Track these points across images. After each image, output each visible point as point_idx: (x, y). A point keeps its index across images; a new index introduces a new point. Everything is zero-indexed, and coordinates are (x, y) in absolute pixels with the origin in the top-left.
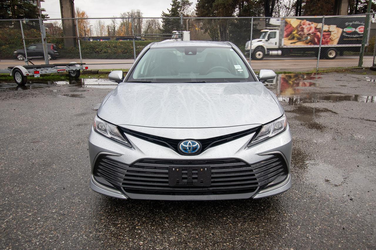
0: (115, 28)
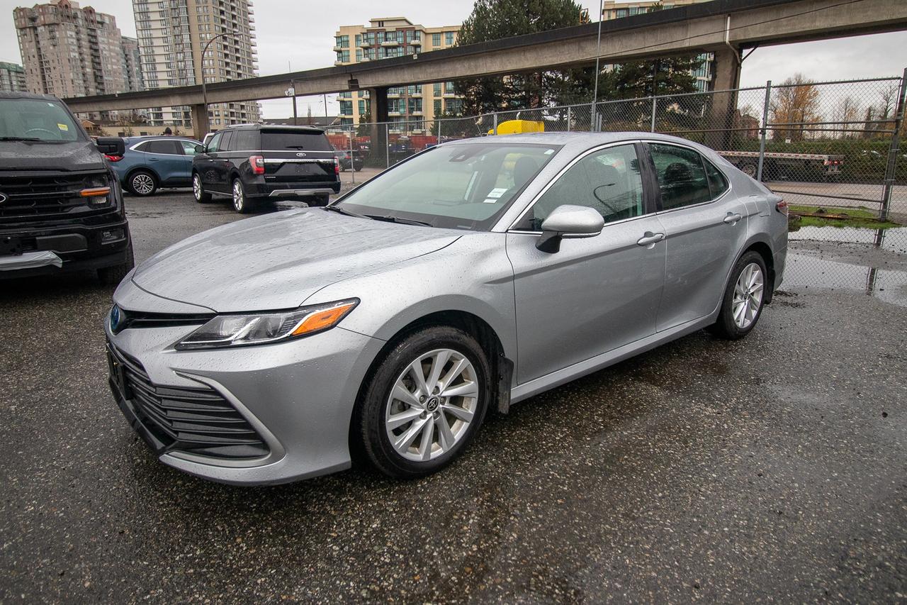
0: (886, 113)
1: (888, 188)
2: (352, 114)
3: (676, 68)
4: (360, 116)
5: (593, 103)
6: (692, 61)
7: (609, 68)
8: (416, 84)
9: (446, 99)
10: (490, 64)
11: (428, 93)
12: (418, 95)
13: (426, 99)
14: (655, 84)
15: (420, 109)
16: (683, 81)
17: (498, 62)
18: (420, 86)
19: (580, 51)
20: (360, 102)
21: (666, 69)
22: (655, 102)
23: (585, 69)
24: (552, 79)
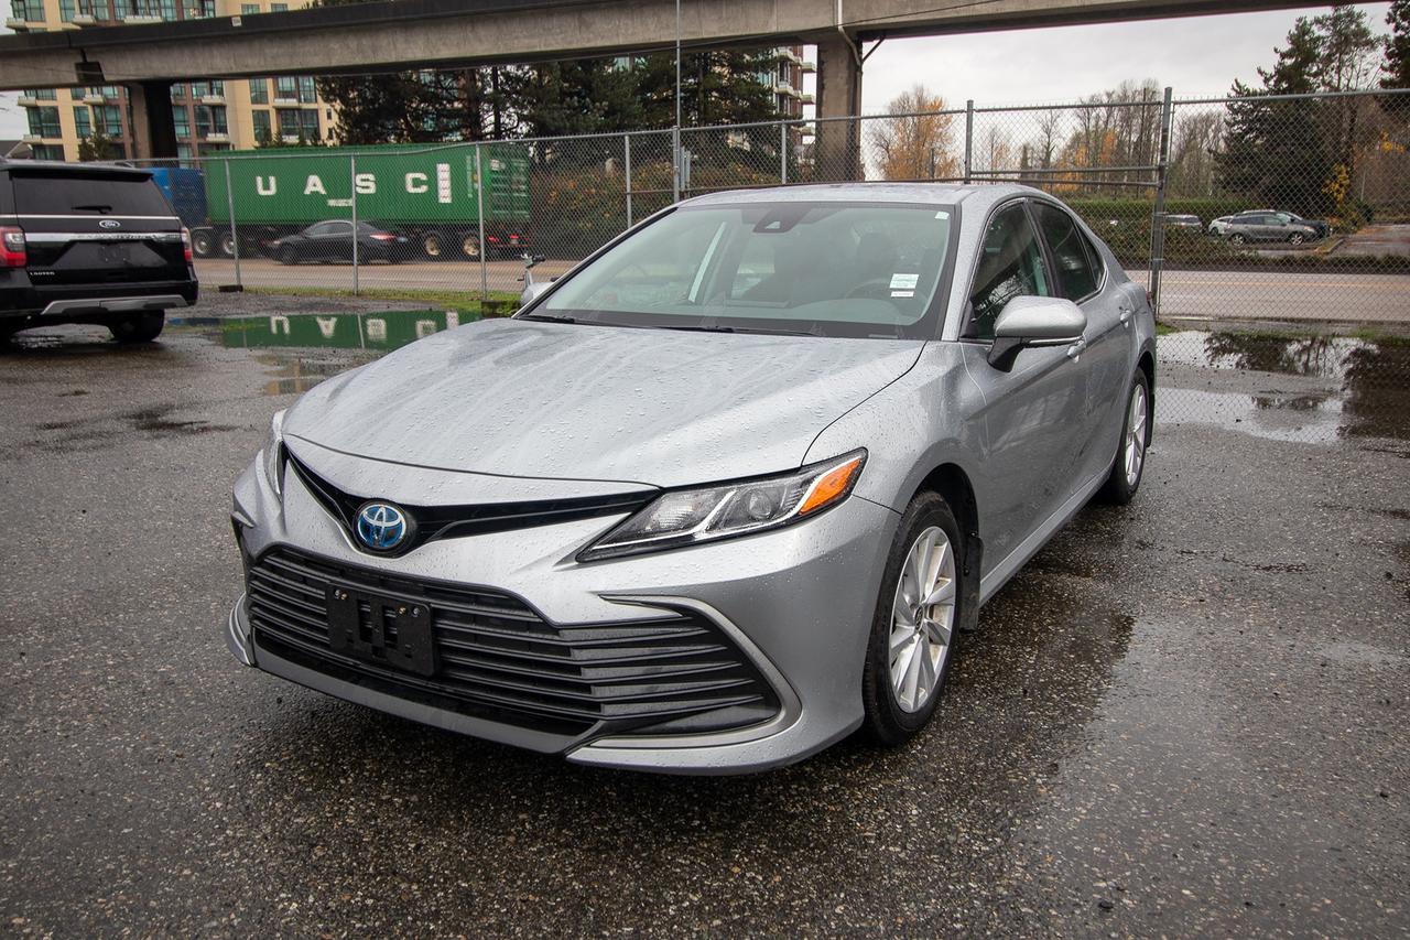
0: (1048, 154)
1: (1155, 273)
2: (59, 136)
3: (737, 67)
4: (79, 141)
5: (675, 130)
6: (761, 58)
7: (623, 63)
8: (209, 79)
9: (279, 110)
10: (404, 46)
11: (238, 96)
12: (216, 99)
13: (235, 110)
14: (701, 95)
15: (223, 130)
16: (751, 92)
17: (420, 43)
18: (219, 83)
19: (583, 29)
20: (77, 110)
21: (717, 69)
22: (784, 130)
23: (580, 63)
24: (518, 79)
